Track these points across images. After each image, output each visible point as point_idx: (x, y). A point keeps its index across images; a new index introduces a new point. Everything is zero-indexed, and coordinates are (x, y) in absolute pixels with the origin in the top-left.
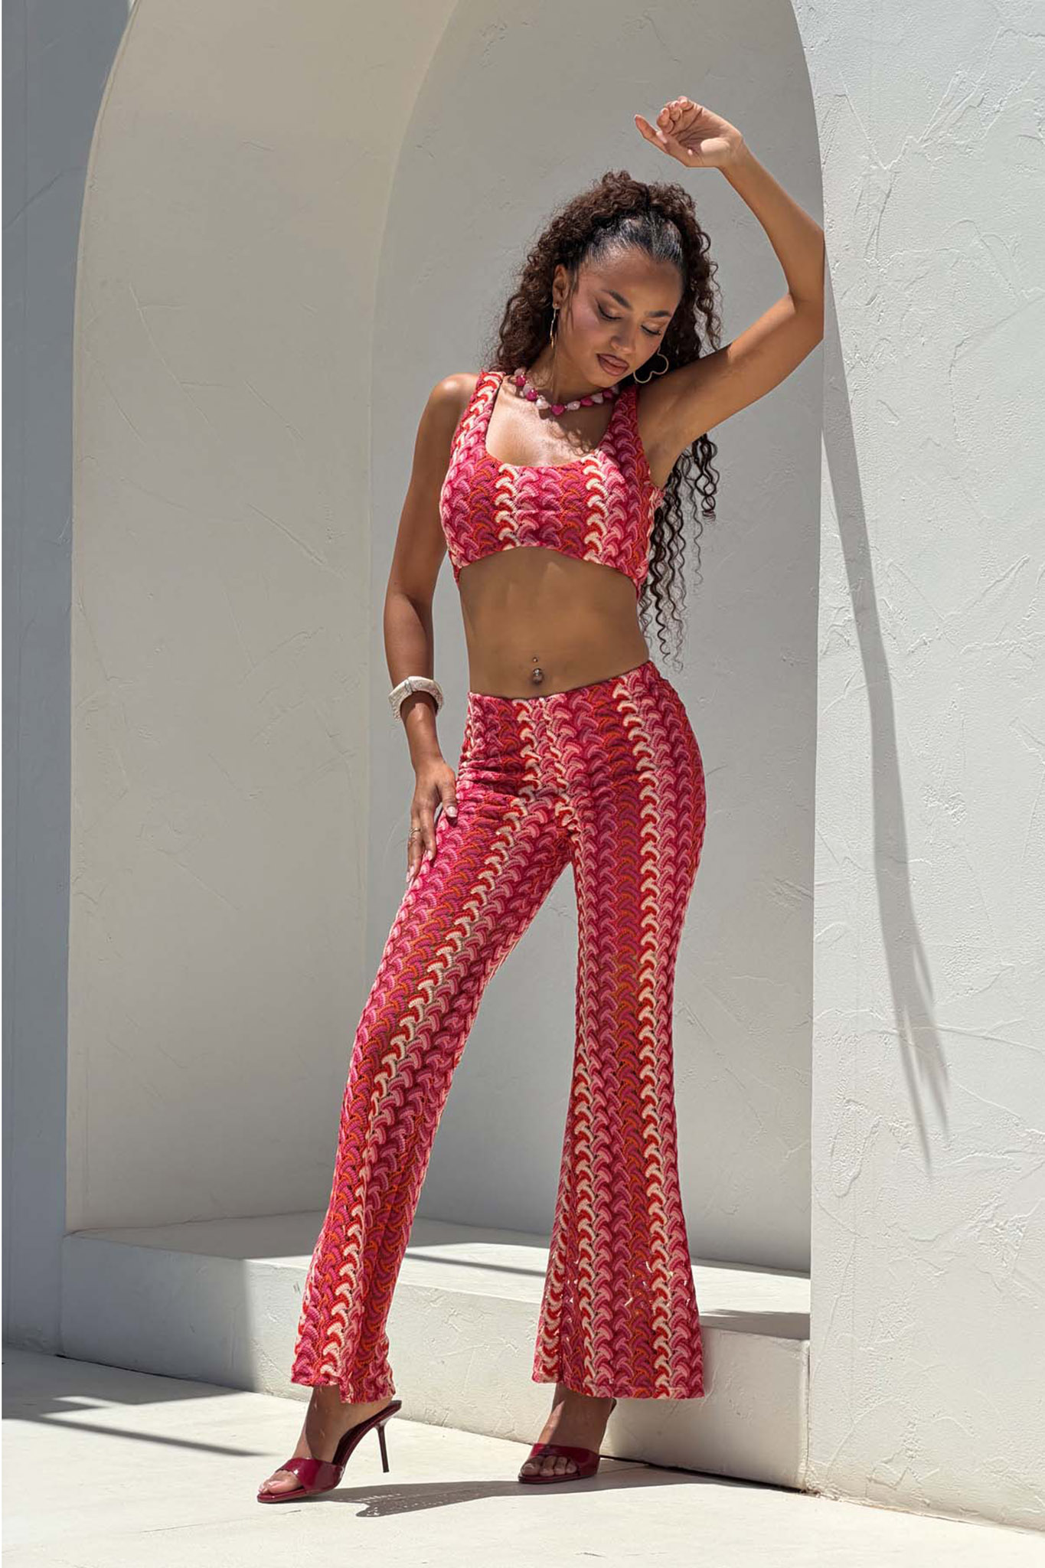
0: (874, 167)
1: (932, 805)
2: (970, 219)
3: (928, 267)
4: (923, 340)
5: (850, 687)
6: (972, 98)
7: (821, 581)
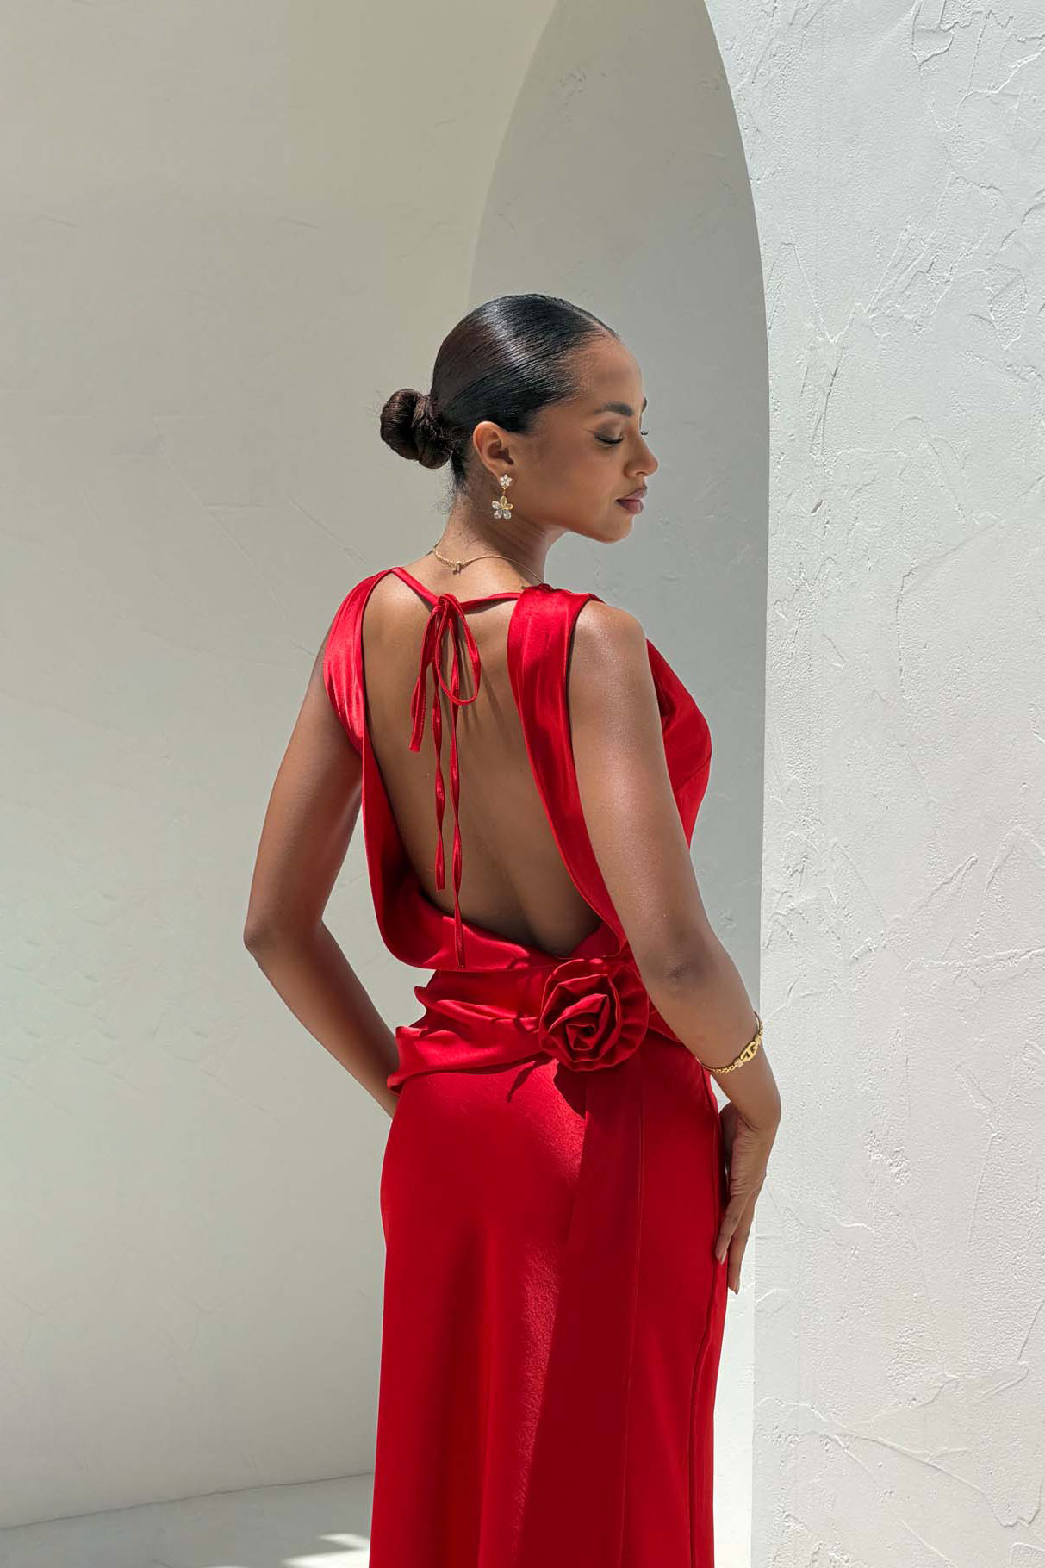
0: (821, 339)
1: (875, 1158)
2: (920, 416)
3: (875, 471)
4: (870, 564)
5: (792, 993)
6: (923, 260)
7: (764, 855)
